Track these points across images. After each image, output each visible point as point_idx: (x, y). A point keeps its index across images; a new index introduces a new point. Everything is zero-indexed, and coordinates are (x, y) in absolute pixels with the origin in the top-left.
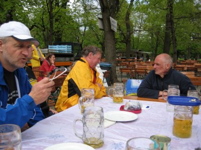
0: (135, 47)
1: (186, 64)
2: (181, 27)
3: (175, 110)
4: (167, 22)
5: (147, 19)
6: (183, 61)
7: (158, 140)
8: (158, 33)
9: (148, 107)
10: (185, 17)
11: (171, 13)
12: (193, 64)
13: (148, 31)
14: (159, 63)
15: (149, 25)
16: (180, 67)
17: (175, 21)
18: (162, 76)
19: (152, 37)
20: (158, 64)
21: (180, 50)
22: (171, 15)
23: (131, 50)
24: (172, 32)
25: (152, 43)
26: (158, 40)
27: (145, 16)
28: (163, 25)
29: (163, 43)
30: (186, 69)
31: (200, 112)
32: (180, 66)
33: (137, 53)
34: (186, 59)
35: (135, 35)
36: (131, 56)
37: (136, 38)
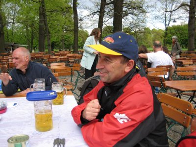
0: (10, 40)
1: (59, 55)
2: (54, 20)
3: (35, 106)
4: (40, 15)
5: (19, 10)
6: (57, 52)
7: (16, 140)
8: (32, 26)
9: (15, 104)
10: (57, 11)
11: (43, 6)
12: (66, 55)
13: (22, 23)
14: (17, 56)
15: (23, 17)
16: (53, 59)
17: (48, 14)
18: (24, 70)
19: (27, 29)
20: (16, 58)
21: (55, 42)
22: (43, 8)
23: (6, 43)
24: (45, 25)
25: (27, 36)
26: (33, 32)
27: (18, 8)
28: (37, 18)
29: (38, 35)
30: (59, 60)
31: (64, 102)
32: (54, 57)
33: (13, 46)
34: (60, 50)
35: (9, 27)
36: (6, 49)
37: (10, 30)
